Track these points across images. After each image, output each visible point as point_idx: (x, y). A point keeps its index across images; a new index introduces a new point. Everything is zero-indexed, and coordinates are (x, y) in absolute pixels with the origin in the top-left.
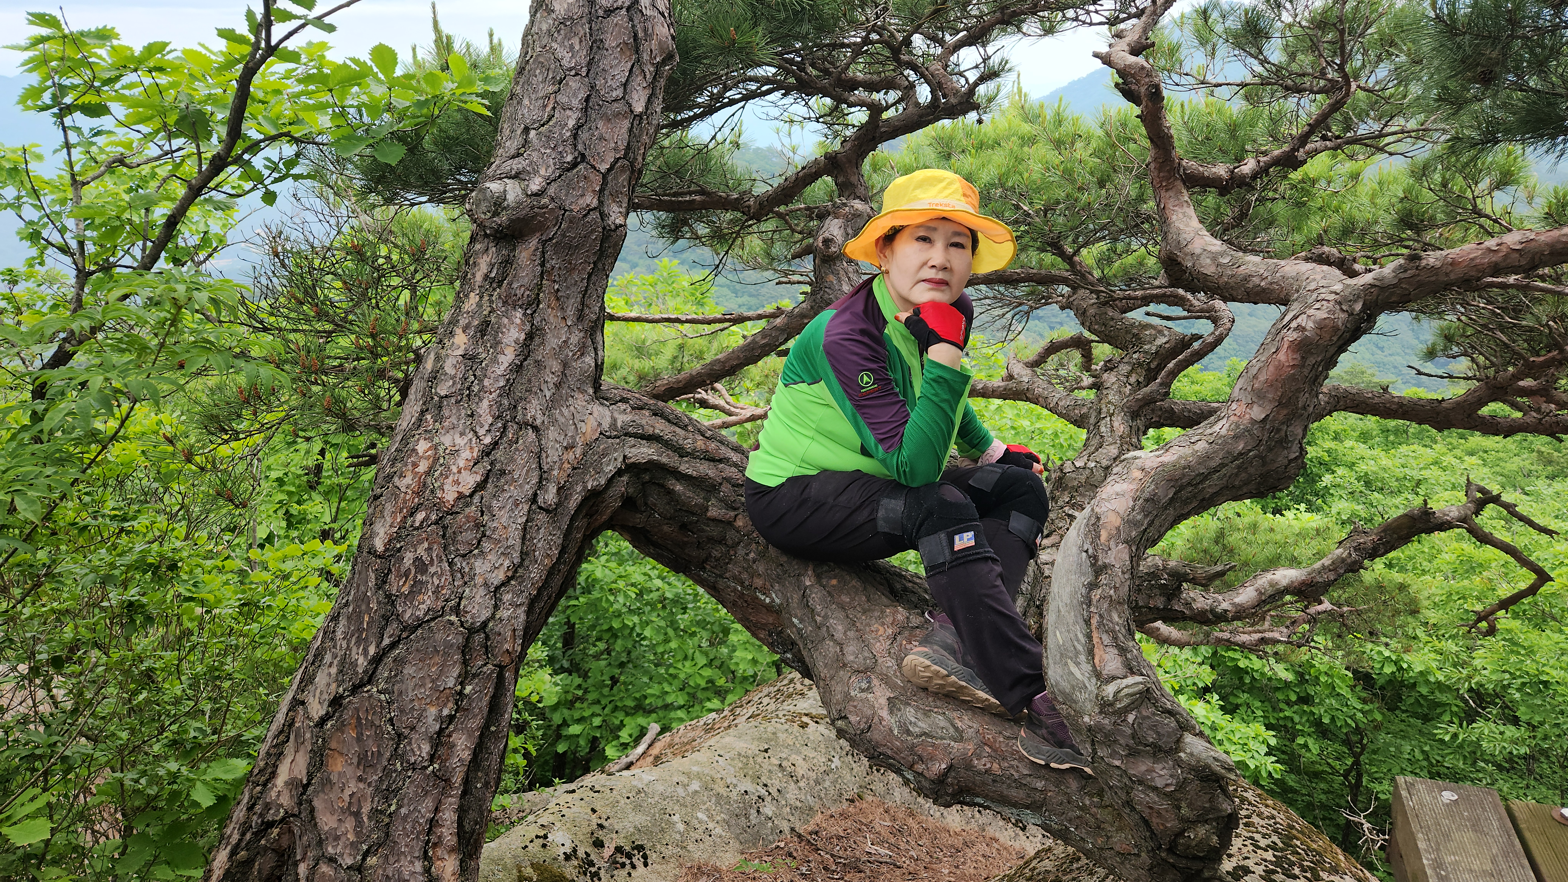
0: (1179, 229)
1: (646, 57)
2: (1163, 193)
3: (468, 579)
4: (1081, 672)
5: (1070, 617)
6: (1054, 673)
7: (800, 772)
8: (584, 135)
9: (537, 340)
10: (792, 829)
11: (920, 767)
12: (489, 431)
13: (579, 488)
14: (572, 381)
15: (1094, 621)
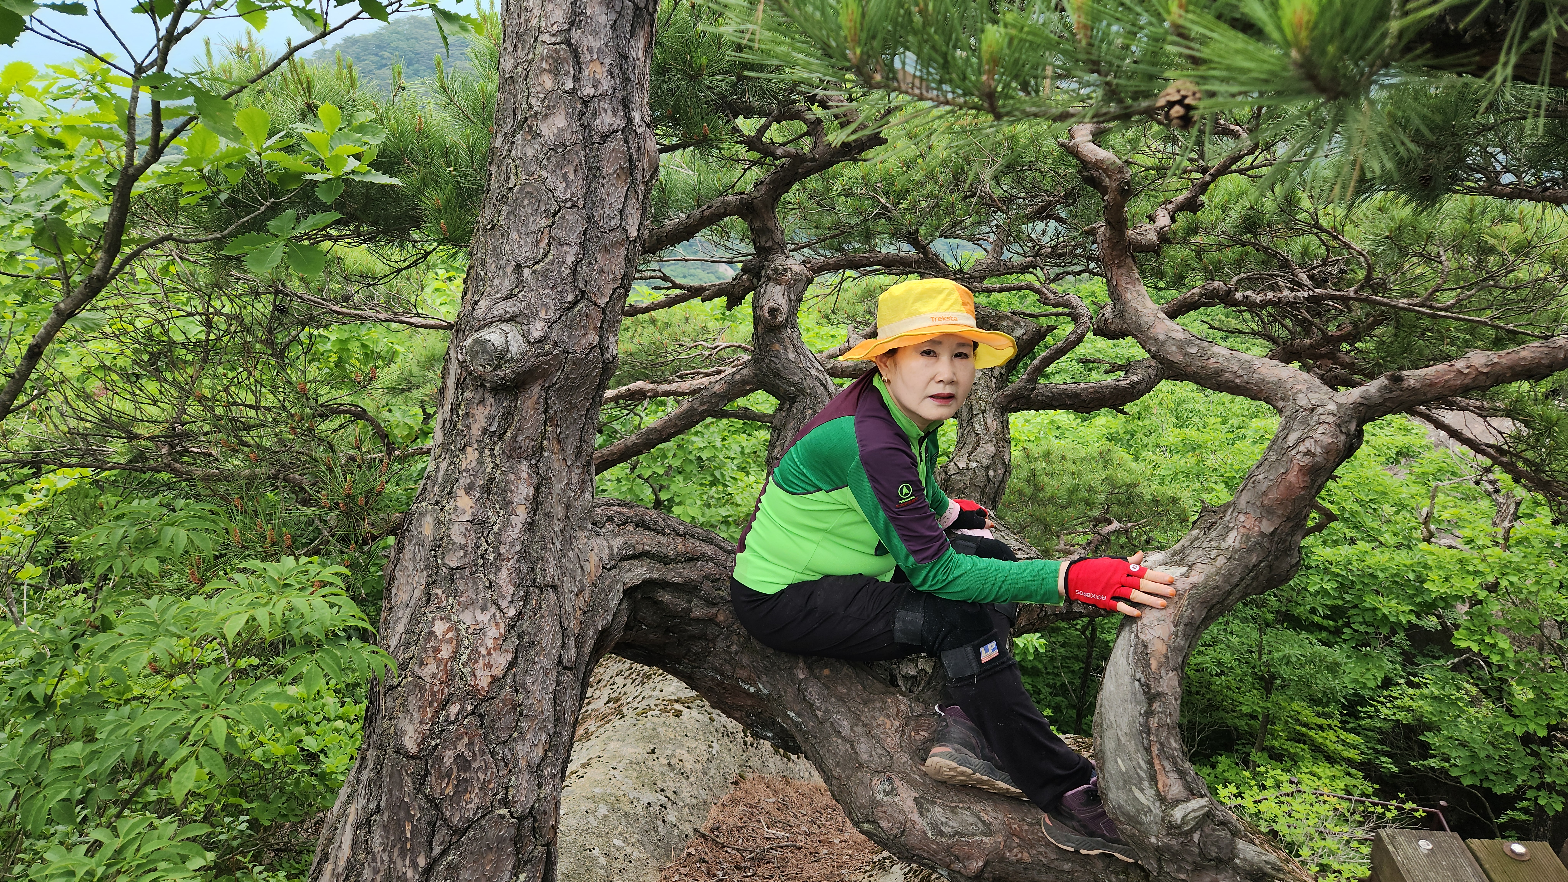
0: (1136, 309)
1: (639, 178)
2: (1115, 270)
3: (511, 765)
4: (1145, 797)
5: (1132, 746)
6: (1115, 796)
7: (688, 766)
8: (584, 271)
9: (544, 490)
10: (695, 830)
11: (958, 866)
12: (511, 602)
13: (591, 633)
14: (574, 522)
15: (1155, 749)
